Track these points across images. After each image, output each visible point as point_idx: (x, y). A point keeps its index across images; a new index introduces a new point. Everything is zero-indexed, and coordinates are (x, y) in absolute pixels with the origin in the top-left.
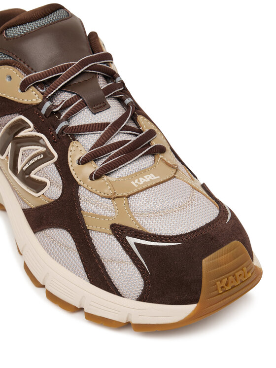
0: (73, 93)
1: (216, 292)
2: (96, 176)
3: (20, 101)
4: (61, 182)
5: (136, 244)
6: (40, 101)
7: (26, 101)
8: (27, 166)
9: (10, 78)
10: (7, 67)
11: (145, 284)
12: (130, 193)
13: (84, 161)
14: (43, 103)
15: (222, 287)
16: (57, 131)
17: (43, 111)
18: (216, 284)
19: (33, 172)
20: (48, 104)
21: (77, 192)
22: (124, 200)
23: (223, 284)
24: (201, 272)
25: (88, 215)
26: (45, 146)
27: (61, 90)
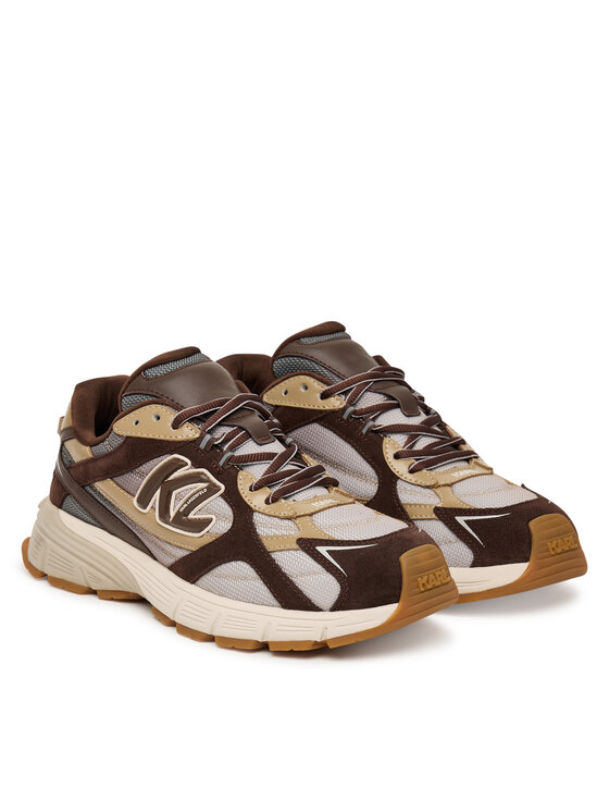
0: (233, 426)
1: (417, 590)
2: (274, 499)
3: (174, 438)
4: (231, 513)
5: (329, 552)
6: (197, 436)
7: (180, 438)
8: (185, 505)
9: (158, 418)
10: (153, 406)
11: (342, 588)
12: (312, 511)
13: (257, 487)
14: (201, 437)
15: (423, 585)
16: (221, 463)
17: (202, 446)
18: (417, 580)
19: (193, 512)
20: (208, 437)
21: (252, 518)
22: (308, 518)
23: (424, 582)
24: (400, 566)
25: (267, 538)
26: (208, 481)
27: (220, 424)
